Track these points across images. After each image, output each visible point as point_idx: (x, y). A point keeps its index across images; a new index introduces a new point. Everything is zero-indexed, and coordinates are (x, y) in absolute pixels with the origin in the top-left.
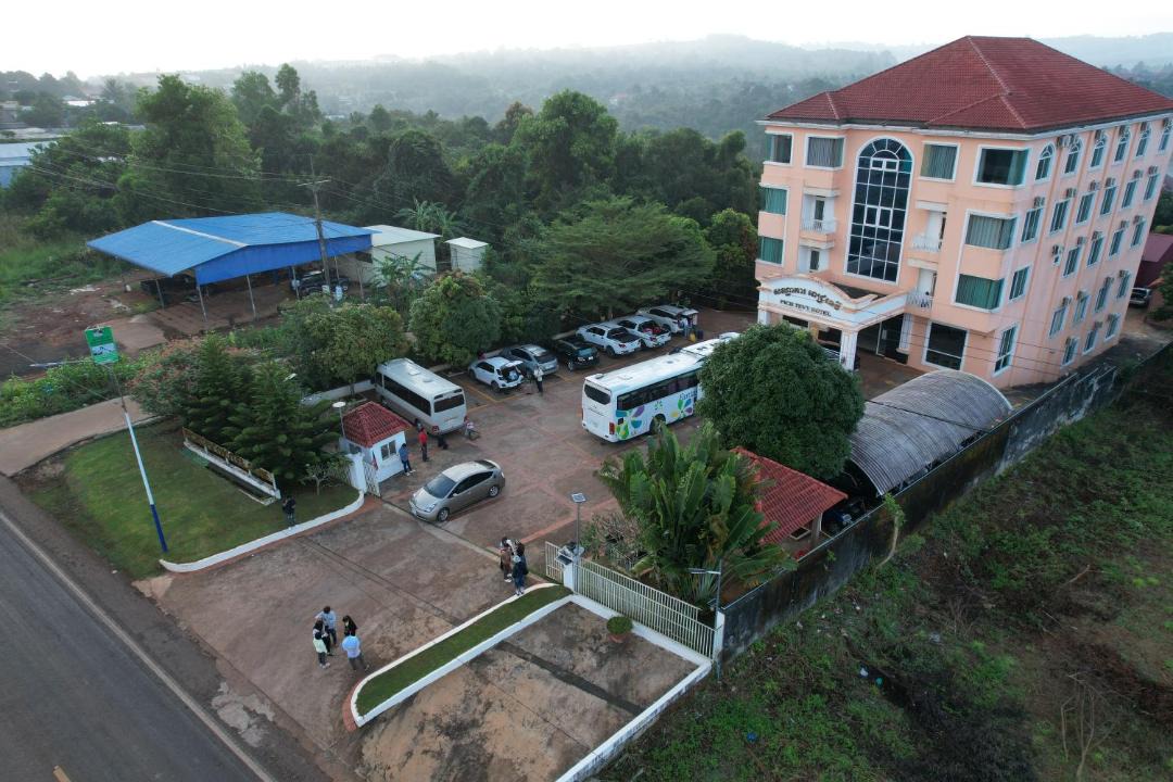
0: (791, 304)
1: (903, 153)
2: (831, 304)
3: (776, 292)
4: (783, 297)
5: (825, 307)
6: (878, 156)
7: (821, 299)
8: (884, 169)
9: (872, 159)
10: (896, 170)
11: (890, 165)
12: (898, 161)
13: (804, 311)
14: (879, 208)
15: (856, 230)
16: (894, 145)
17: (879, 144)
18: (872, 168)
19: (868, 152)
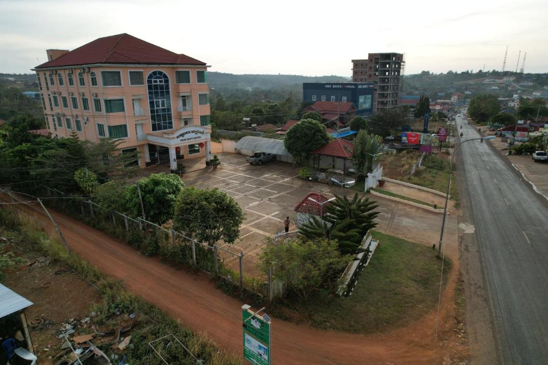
0: (185, 140)
1: (165, 76)
2: (201, 133)
3: (178, 137)
4: (181, 138)
5: (199, 135)
6: (155, 78)
7: (196, 132)
8: (158, 83)
9: (153, 80)
10: (163, 83)
11: (160, 82)
12: (163, 80)
13: (191, 140)
14: (160, 101)
15: (152, 111)
16: (160, 73)
17: (155, 73)
18: (153, 84)
19: (150, 76)
